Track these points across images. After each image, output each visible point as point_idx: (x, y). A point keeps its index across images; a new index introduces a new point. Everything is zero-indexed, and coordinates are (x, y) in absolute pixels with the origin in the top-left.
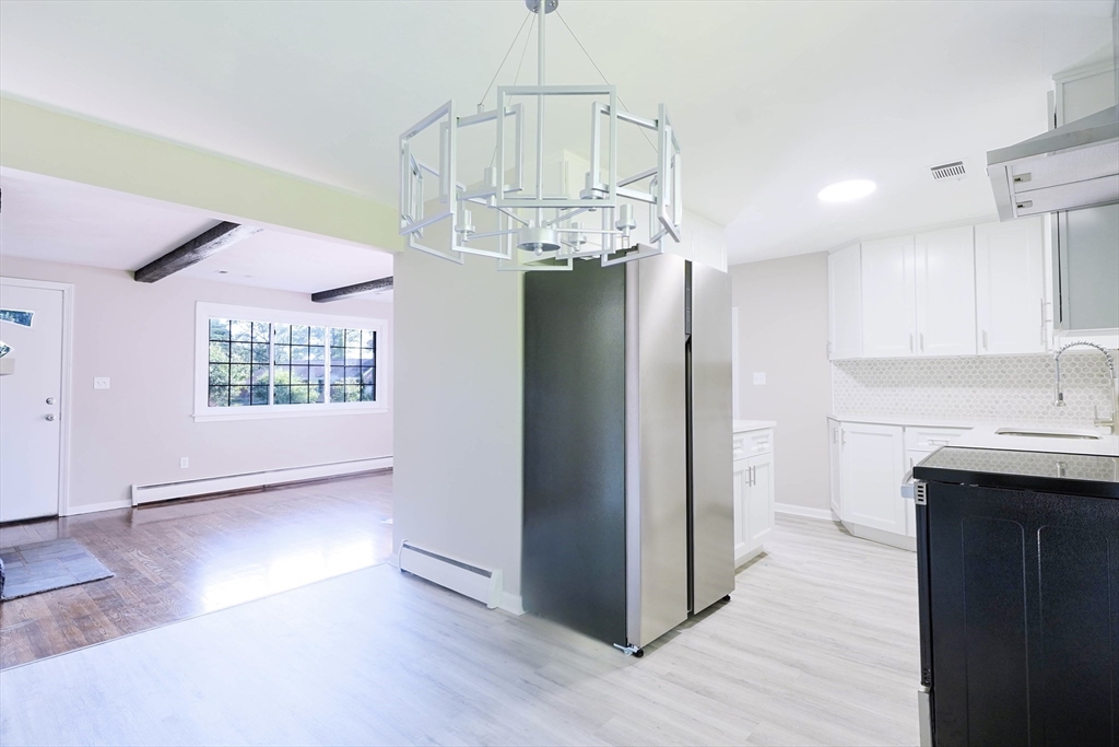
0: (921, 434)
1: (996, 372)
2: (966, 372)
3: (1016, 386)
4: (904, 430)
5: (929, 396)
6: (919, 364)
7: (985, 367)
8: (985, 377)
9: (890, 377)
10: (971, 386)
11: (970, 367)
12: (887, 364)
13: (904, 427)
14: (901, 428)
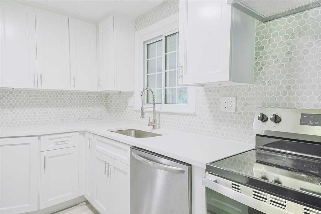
0: (50, 139)
1: (69, 99)
2: (55, 99)
3: (77, 106)
4: (39, 138)
5: (35, 113)
6: (29, 93)
7: (64, 97)
8: (64, 102)
9: (8, 102)
10: (57, 107)
11: (57, 96)
12: (6, 92)
13: (39, 136)
14: (37, 137)
